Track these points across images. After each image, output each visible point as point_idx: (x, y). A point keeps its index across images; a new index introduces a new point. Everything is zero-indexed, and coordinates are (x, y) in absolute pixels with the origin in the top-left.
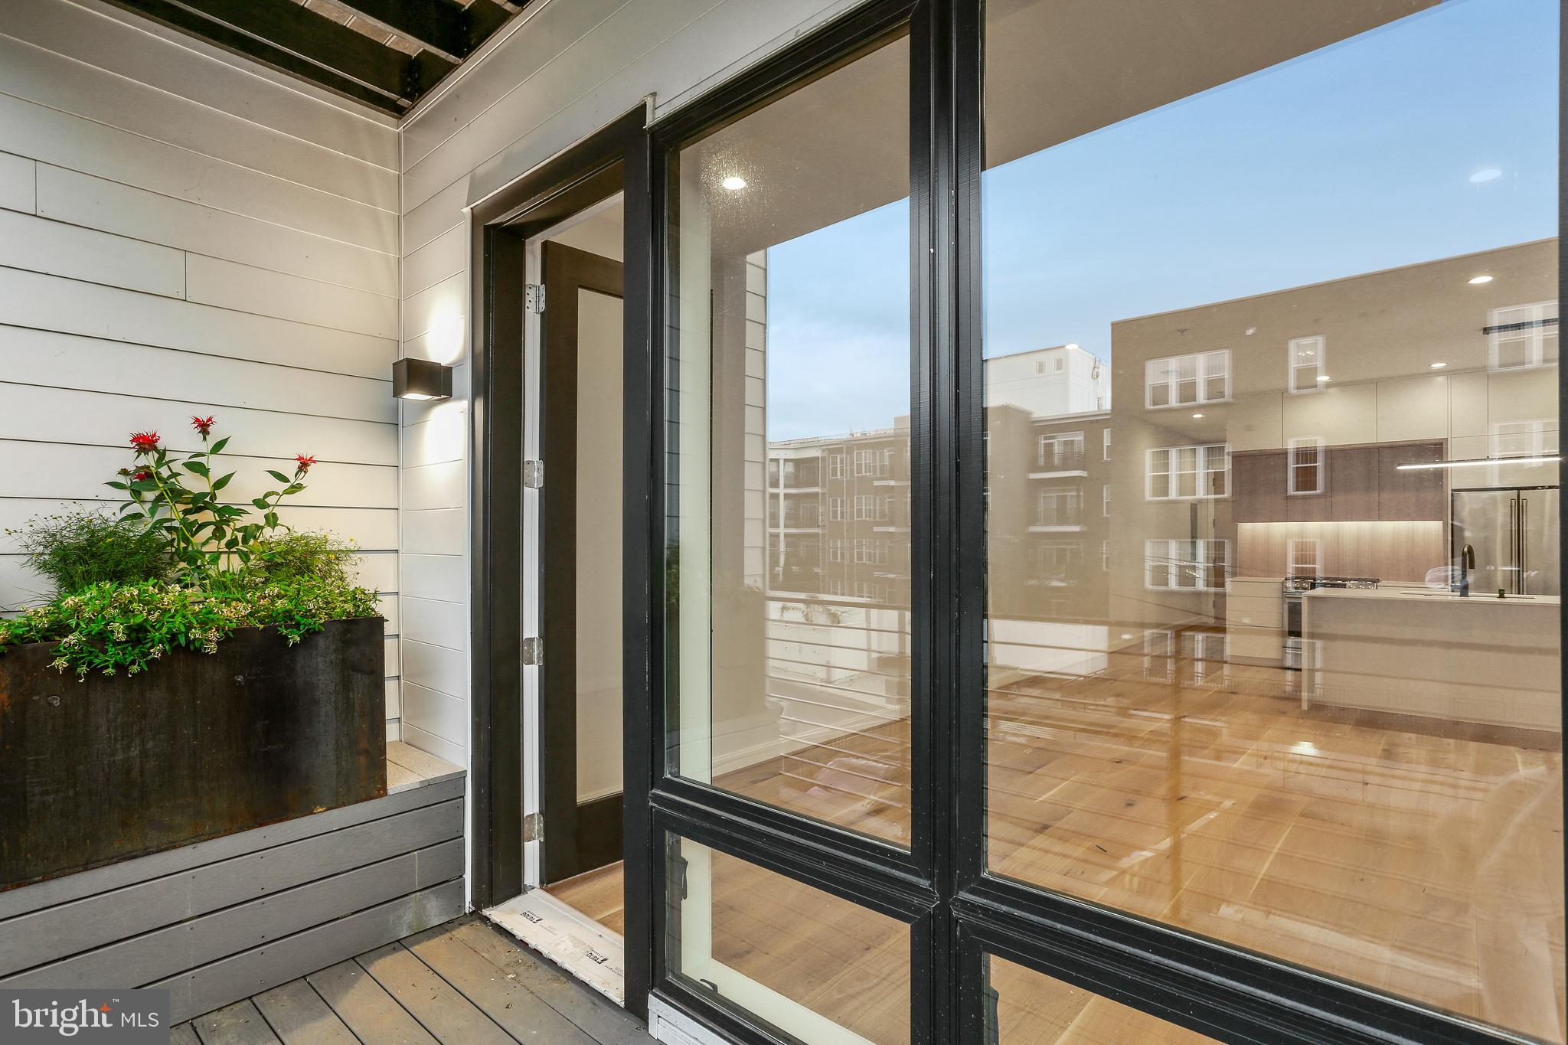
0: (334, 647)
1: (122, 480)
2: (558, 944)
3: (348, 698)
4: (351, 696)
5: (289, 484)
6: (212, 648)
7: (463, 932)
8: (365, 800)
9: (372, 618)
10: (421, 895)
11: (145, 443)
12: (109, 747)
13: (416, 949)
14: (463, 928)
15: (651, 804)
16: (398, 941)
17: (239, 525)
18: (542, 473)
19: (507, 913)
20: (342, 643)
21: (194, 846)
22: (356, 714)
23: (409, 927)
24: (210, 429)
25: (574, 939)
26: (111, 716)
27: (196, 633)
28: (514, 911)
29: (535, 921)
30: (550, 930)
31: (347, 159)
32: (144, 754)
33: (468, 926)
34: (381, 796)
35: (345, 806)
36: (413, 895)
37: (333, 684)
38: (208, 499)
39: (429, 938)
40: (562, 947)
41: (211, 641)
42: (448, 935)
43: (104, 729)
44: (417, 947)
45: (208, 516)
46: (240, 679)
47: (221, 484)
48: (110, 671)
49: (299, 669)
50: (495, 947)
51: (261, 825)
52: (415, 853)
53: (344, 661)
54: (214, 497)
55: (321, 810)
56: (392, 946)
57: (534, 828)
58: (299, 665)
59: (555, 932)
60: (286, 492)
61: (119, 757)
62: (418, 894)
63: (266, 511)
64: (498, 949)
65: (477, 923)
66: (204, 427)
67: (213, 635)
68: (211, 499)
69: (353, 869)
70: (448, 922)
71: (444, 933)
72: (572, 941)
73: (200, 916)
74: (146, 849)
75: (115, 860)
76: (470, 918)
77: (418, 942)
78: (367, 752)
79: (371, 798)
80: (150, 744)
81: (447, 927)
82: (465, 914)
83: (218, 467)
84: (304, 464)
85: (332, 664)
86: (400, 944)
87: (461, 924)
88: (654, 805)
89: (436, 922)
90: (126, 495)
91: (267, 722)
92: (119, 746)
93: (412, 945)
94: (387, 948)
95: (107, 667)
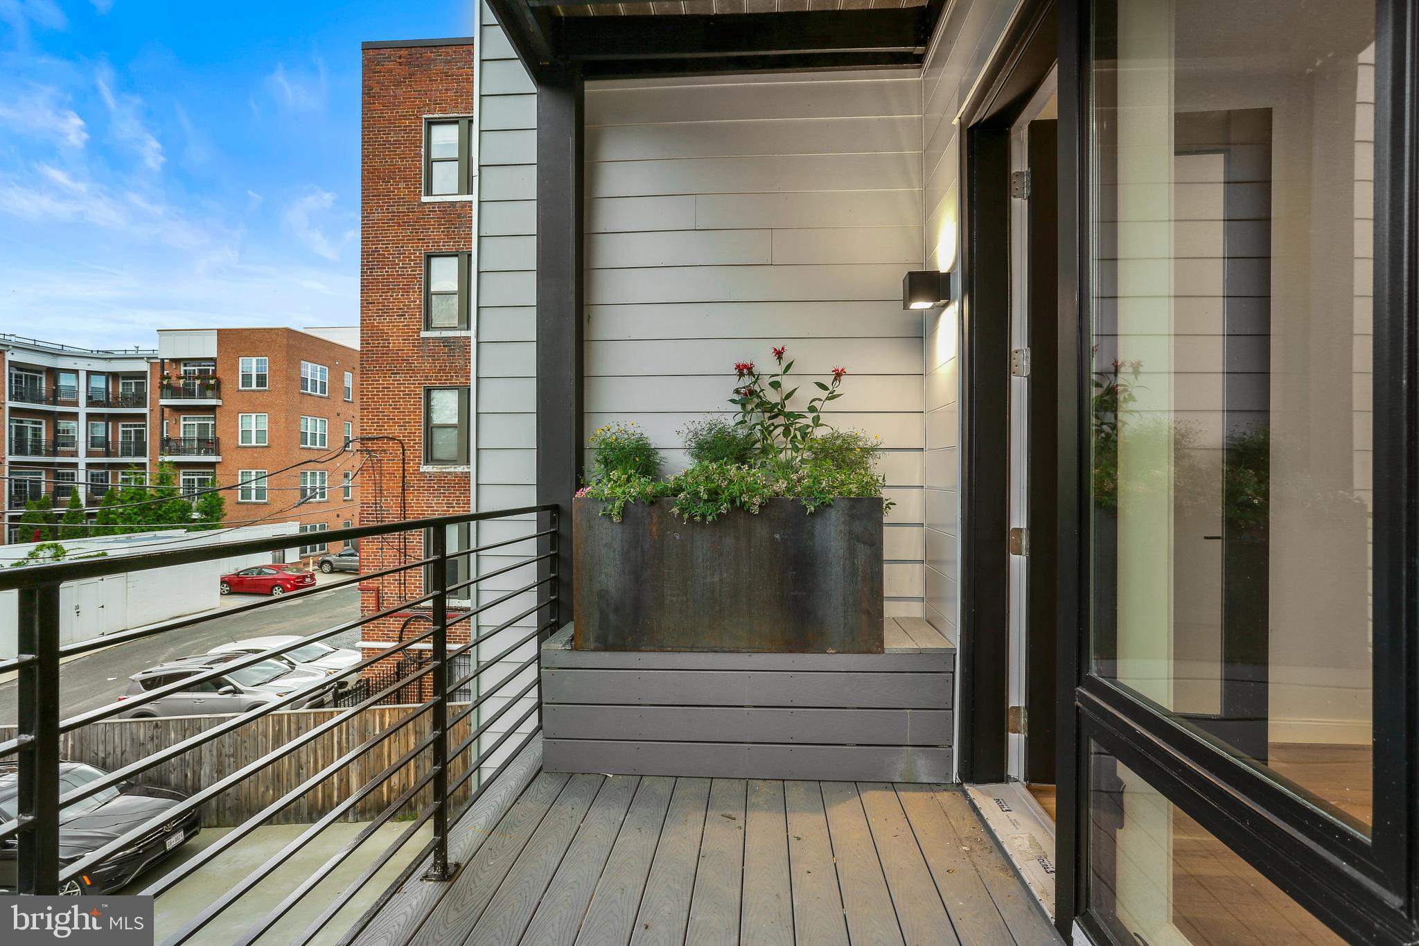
0: (843, 519)
1: (737, 397)
2: (1016, 838)
3: (853, 564)
4: (856, 562)
5: (829, 391)
6: (755, 510)
7: (944, 797)
8: (866, 653)
9: (873, 498)
10: (912, 750)
11: (744, 370)
12: (703, 572)
13: (901, 794)
14: (946, 793)
15: (1077, 703)
16: (892, 783)
17: (798, 426)
18: (1029, 360)
19: (983, 794)
20: (849, 517)
21: (750, 654)
22: (859, 578)
23: (901, 774)
24: (784, 356)
25: (1032, 839)
26: (704, 551)
27: (745, 498)
28: (990, 795)
29: (1004, 809)
30: (1015, 823)
31: (879, 120)
32: (721, 580)
33: (950, 793)
34: (879, 653)
35: (850, 653)
36: (905, 748)
37: (842, 551)
38: (779, 407)
39: (915, 790)
40: (1018, 842)
41: (755, 504)
42: (932, 794)
43: (700, 560)
44: (903, 793)
45: (781, 420)
46: (777, 536)
47: (789, 396)
48: (698, 518)
49: (817, 534)
50: (964, 819)
51: (791, 652)
52: (908, 711)
53: (850, 532)
54: (783, 406)
55: (831, 651)
56: (886, 785)
57: (1020, 721)
58: (817, 531)
59: (1018, 827)
60: (828, 399)
61: (708, 580)
62: (910, 748)
63: (815, 414)
64: (966, 821)
65: (959, 794)
66: (779, 354)
67: (757, 500)
68: (782, 406)
69: (858, 708)
70: (937, 784)
71: (930, 792)
72: (1030, 841)
73: (755, 707)
74: (722, 648)
75: (706, 650)
76: (955, 787)
77: (905, 790)
78: (868, 613)
79: (871, 652)
80: (725, 575)
81: (934, 787)
82: (953, 783)
83: (787, 384)
84: (838, 375)
85: (842, 533)
86: (892, 785)
87: (945, 790)
88: (1079, 704)
89: (925, 779)
90: (738, 408)
91: (794, 573)
92: (708, 573)
93: (900, 790)
94: (882, 785)
95: (696, 516)
